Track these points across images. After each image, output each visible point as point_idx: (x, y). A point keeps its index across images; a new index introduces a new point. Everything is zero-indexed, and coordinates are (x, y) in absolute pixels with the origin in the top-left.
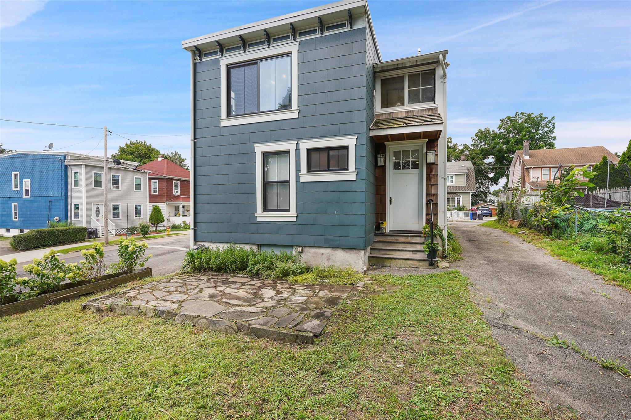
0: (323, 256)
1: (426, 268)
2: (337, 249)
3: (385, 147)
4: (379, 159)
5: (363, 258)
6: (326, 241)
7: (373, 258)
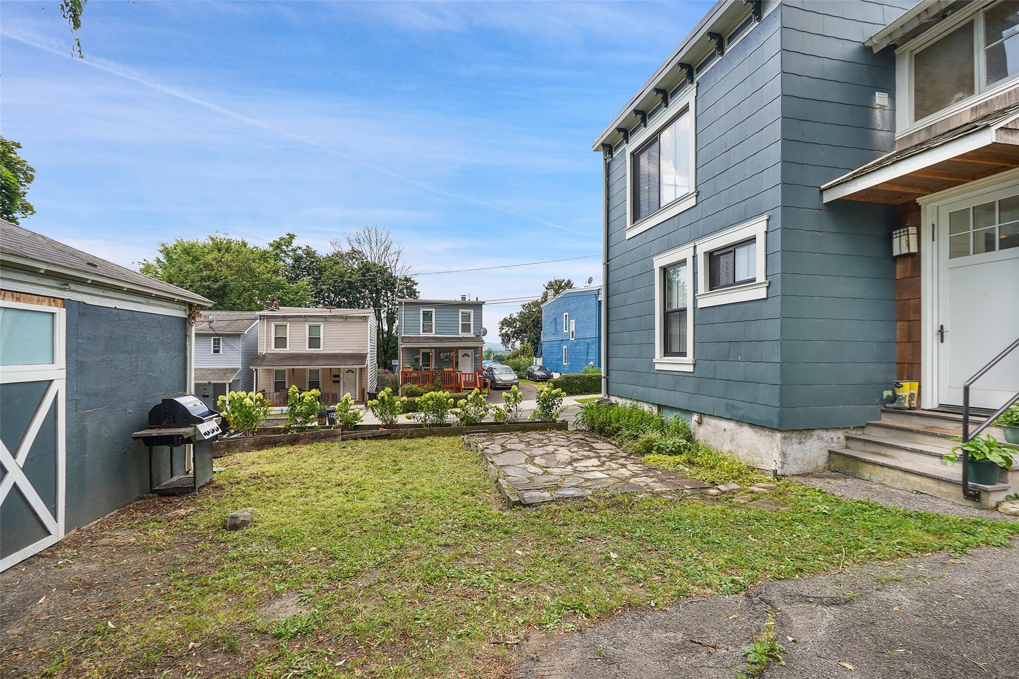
0: (725, 433)
1: (958, 502)
2: (743, 424)
3: (918, 208)
4: (896, 241)
5: (779, 447)
6: (729, 408)
7: (838, 456)
